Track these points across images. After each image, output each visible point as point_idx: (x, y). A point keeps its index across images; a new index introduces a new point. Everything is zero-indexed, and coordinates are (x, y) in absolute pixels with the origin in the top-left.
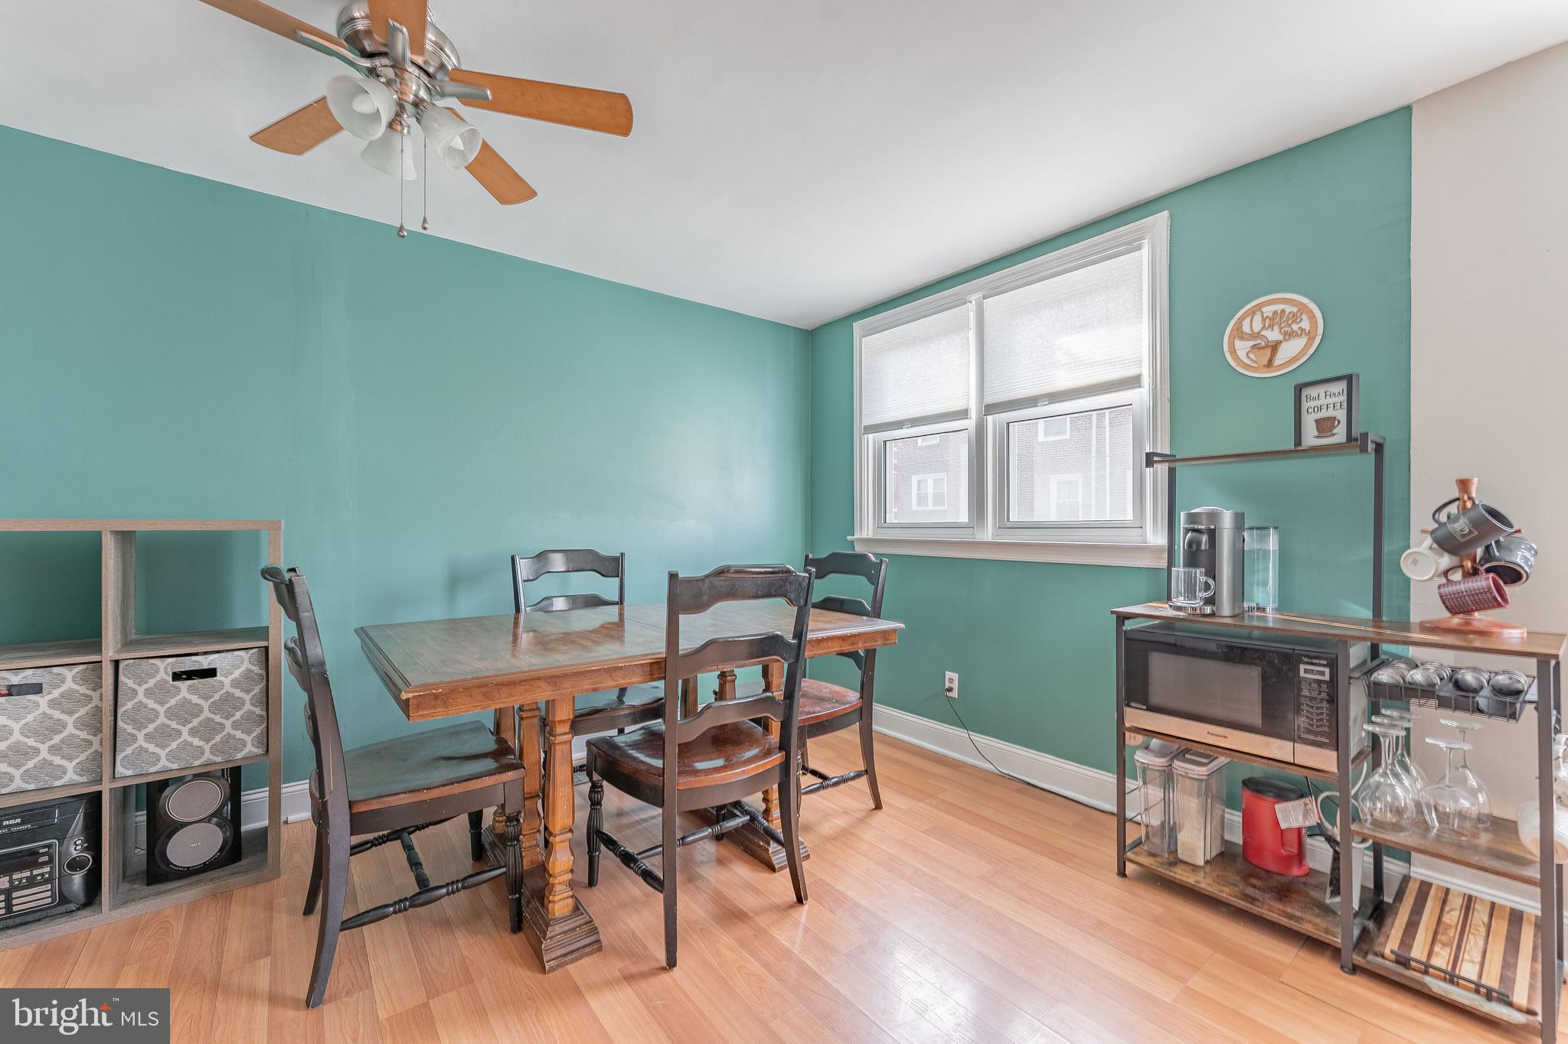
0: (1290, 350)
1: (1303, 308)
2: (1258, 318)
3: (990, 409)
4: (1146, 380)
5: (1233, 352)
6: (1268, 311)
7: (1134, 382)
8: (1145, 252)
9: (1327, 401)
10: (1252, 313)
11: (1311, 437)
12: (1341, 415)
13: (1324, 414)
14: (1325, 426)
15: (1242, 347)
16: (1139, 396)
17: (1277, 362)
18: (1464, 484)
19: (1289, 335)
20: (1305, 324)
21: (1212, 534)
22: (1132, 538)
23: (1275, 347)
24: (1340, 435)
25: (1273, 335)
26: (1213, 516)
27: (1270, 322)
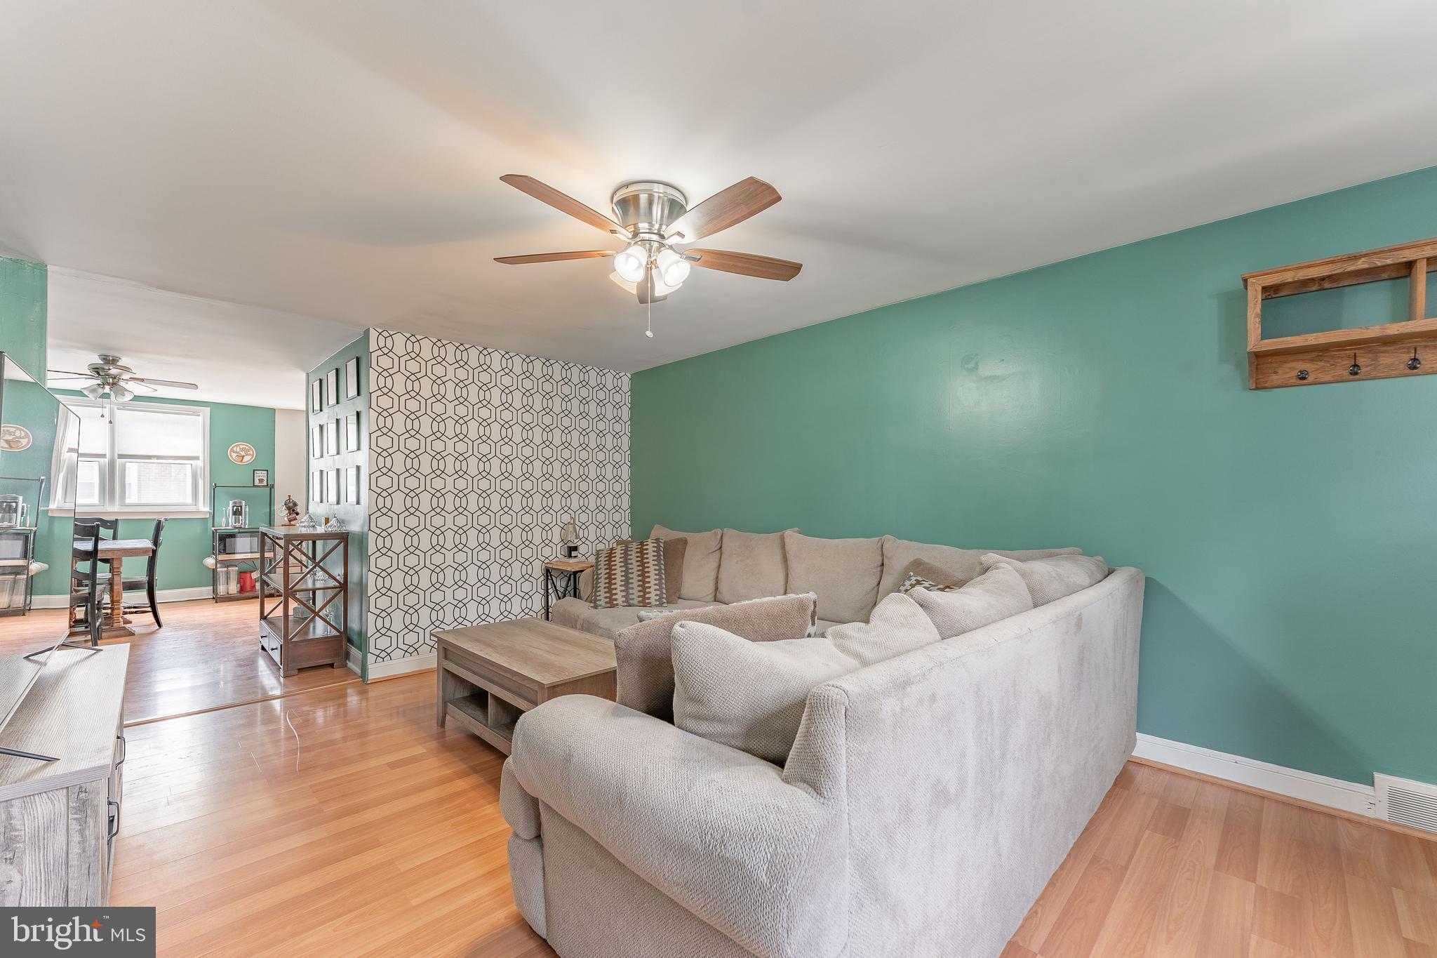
0: (247, 458)
1: (251, 449)
2: (238, 448)
3: (121, 456)
4: (201, 458)
5: (231, 456)
6: (242, 447)
7: (197, 458)
8: (200, 418)
9: (262, 475)
10: (237, 446)
11: (257, 483)
12: (265, 479)
13: (261, 478)
14: (261, 481)
15: (234, 455)
16: (200, 463)
17: (244, 461)
18: (289, 496)
19: (247, 455)
20: (251, 452)
21: (241, 507)
22: (193, 508)
23: (243, 457)
24: (265, 483)
25: (243, 453)
26: (241, 503)
27: (242, 450)
